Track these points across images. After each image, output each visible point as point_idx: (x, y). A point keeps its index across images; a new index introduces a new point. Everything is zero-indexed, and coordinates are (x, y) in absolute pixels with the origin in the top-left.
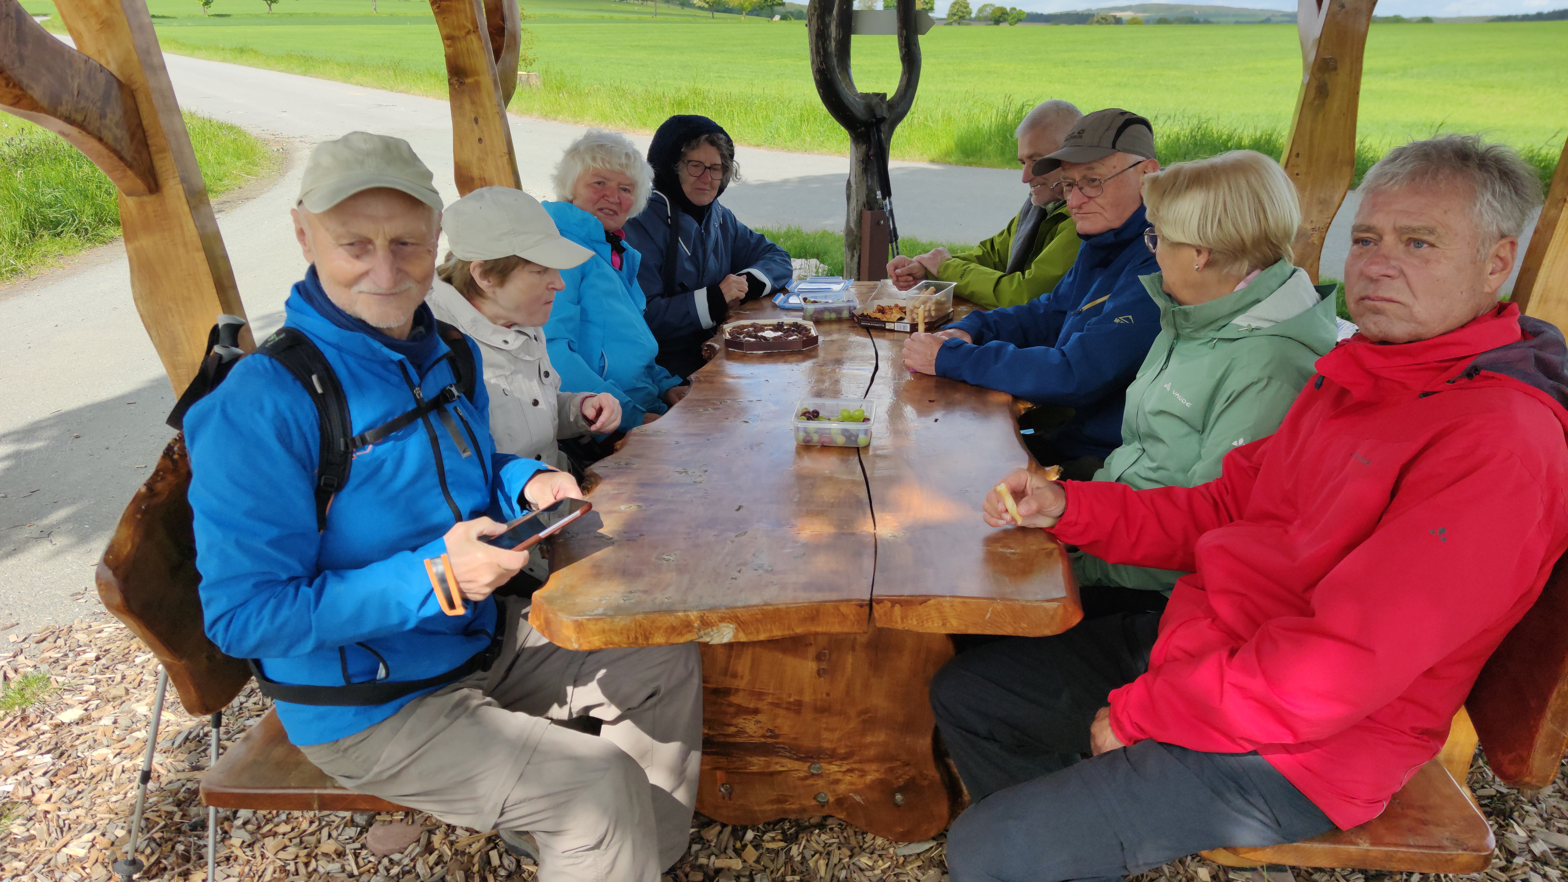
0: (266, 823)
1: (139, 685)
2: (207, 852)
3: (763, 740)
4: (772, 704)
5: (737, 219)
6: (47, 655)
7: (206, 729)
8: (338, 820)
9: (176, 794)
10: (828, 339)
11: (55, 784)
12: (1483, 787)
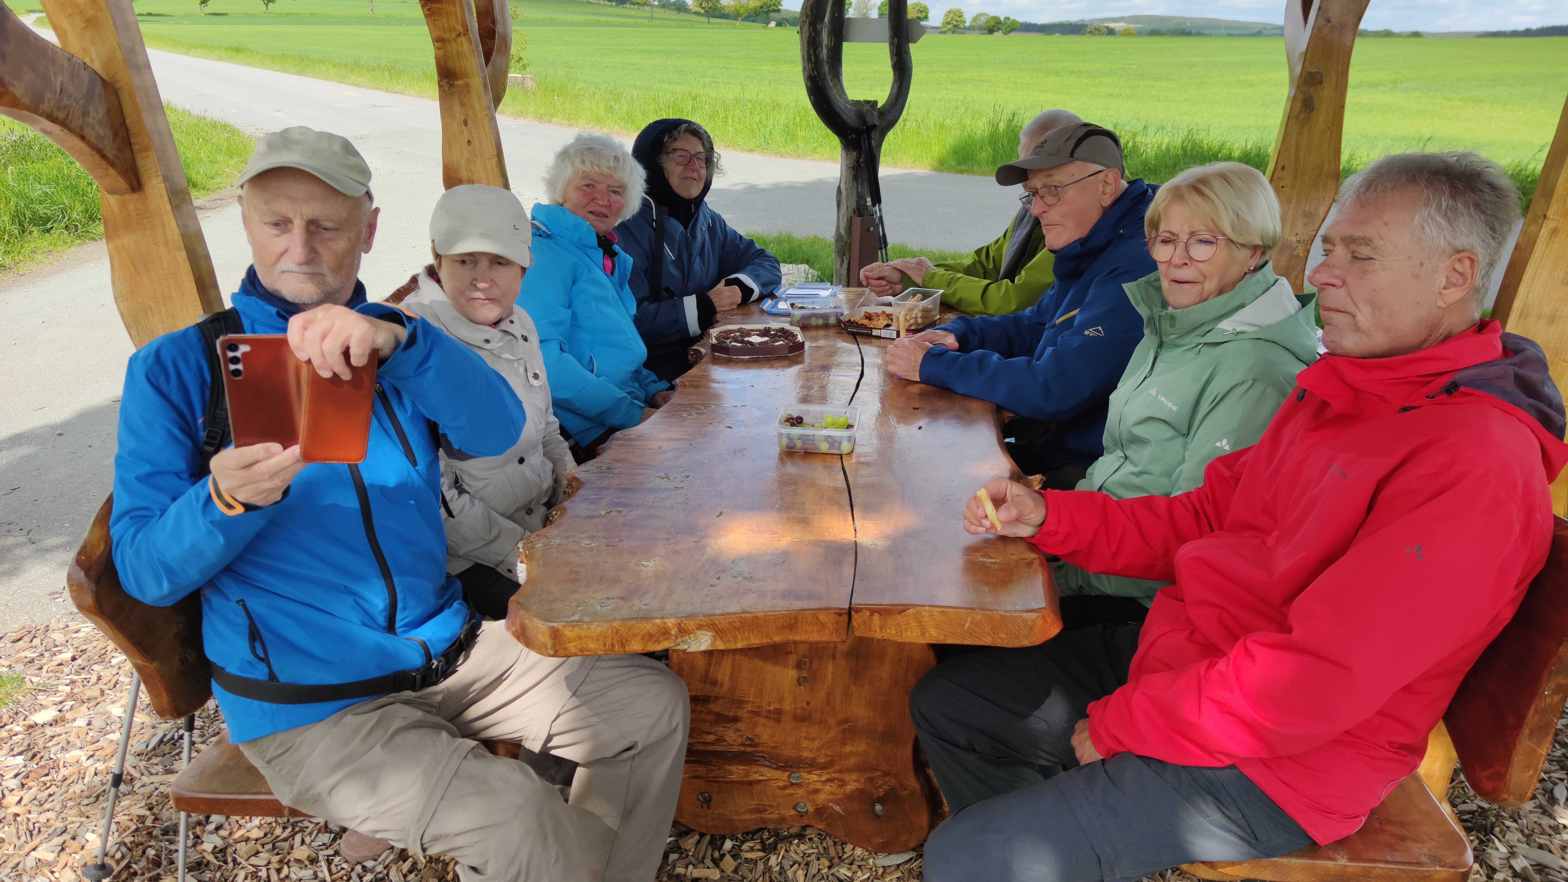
0: (238, 829)
1: (115, 686)
2: (178, 857)
3: (742, 749)
4: (751, 712)
5: (727, 223)
6: (23, 654)
7: (181, 732)
8: (311, 826)
9: (149, 798)
10: (814, 345)
11: (26, 787)
12: (1464, 802)
